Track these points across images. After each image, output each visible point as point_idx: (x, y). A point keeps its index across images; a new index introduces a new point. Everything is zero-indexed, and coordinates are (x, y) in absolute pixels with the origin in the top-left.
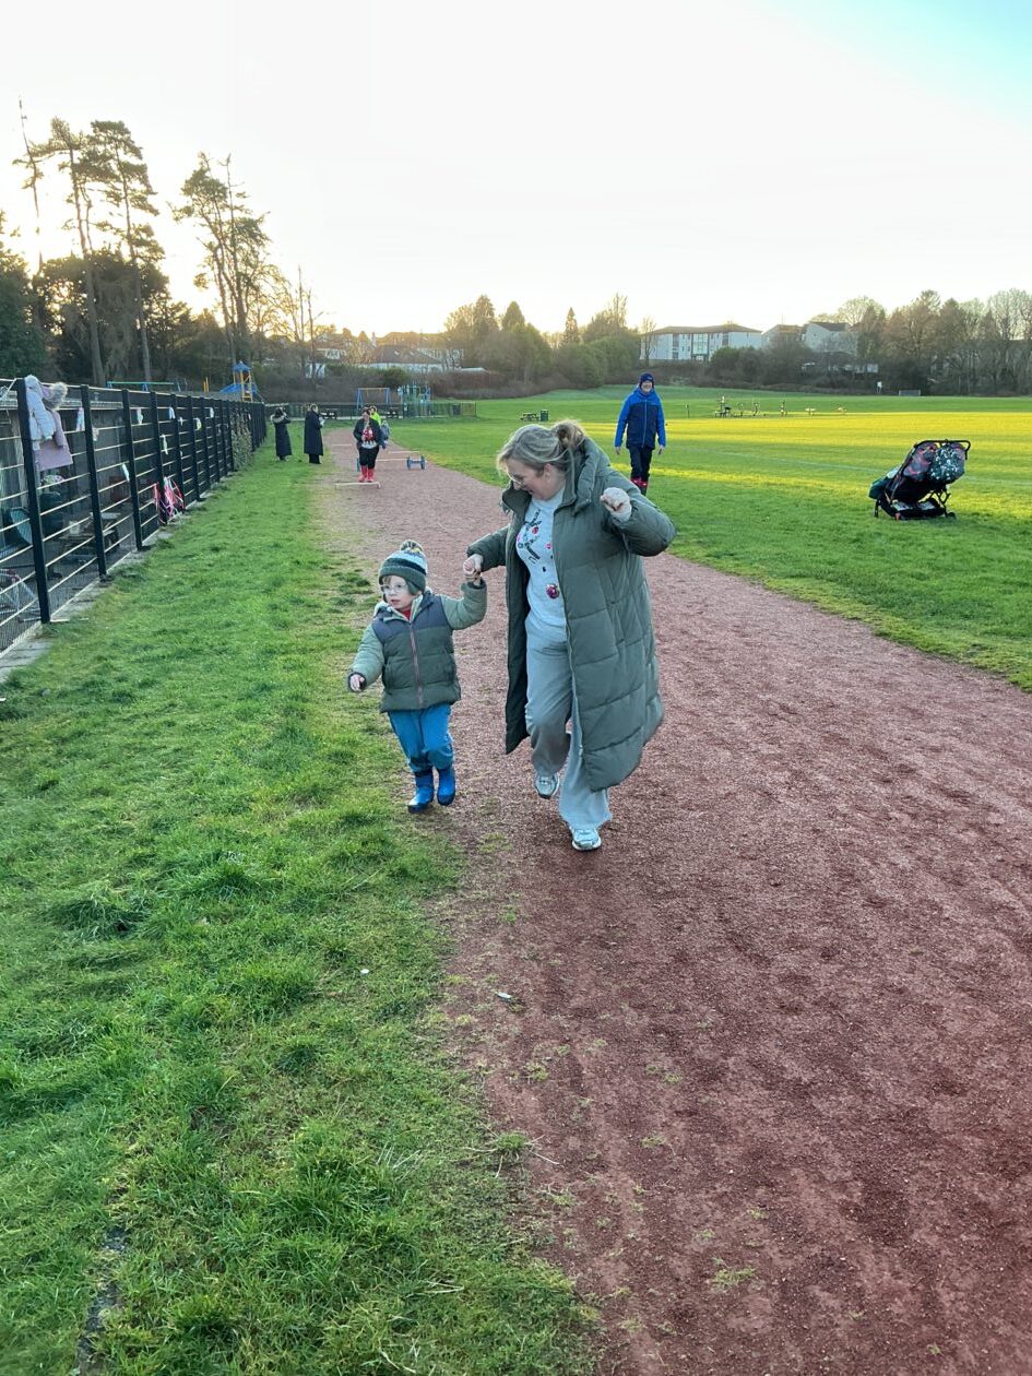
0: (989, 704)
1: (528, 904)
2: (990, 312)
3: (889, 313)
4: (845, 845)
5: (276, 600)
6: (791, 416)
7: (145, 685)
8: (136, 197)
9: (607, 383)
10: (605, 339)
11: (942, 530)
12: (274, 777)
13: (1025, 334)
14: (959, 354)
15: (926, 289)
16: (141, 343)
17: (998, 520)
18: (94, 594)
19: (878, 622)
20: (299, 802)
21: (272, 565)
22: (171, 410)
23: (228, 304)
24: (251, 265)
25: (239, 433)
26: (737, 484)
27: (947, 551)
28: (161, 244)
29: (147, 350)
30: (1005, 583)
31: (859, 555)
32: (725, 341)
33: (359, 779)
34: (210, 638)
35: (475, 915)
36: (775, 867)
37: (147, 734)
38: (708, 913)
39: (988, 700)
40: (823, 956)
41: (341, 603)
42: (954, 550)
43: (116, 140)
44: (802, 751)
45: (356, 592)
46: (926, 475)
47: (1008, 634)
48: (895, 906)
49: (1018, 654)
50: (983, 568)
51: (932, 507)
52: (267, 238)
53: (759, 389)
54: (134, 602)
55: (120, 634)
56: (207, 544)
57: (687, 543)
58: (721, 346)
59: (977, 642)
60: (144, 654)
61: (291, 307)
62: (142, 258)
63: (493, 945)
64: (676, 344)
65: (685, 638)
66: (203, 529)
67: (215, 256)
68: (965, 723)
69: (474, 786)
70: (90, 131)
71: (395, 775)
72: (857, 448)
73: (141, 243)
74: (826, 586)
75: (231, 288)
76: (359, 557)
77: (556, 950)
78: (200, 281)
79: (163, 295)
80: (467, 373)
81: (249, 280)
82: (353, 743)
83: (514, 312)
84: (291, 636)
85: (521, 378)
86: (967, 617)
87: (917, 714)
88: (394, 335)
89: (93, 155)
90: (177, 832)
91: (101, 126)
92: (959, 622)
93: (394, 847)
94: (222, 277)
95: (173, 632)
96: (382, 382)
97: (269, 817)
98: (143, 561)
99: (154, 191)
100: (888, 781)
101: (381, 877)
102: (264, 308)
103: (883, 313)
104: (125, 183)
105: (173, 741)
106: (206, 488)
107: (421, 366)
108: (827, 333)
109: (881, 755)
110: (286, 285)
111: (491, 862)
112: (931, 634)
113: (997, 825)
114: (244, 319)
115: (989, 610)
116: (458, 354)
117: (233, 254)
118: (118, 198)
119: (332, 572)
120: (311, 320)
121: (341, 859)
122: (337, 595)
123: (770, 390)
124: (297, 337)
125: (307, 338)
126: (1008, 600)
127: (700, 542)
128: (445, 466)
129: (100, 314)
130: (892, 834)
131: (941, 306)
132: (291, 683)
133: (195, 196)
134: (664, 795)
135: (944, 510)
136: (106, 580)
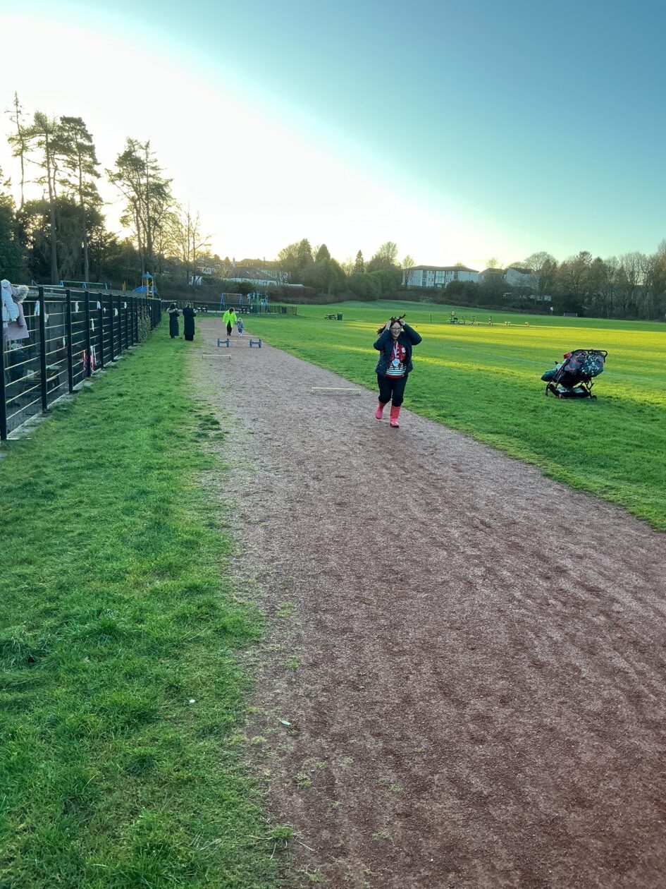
0: (615, 527)
1: (307, 655)
2: (623, 267)
3: (559, 264)
4: (519, 622)
5: (157, 432)
6: (496, 326)
7: (64, 486)
8: (86, 165)
9: (380, 298)
10: (380, 271)
11: (588, 407)
12: (144, 556)
13: (644, 282)
14: (603, 292)
15: (583, 251)
16: (83, 257)
17: (624, 402)
18: (37, 421)
19: (545, 467)
20: (158, 575)
21: (156, 407)
22: (99, 303)
23: (142, 235)
24: (157, 212)
25: (143, 318)
26: (459, 368)
27: (590, 421)
28: (101, 195)
29: (87, 262)
30: (627, 444)
31: (534, 421)
32: (456, 277)
33: (200, 560)
34: (111, 456)
35: (271, 660)
36: (472, 636)
37: (62, 522)
38: (426, 668)
39: (615, 524)
40: (501, 702)
41: (199, 436)
42: (596, 421)
43: (75, 129)
44: (494, 554)
45: (210, 429)
46: (579, 371)
47: (628, 479)
48: (550, 667)
49: (635, 493)
50: (614, 434)
51: (581, 391)
52: (169, 196)
53: (476, 307)
54: (63, 428)
55: (50, 450)
56: (115, 391)
57: (426, 407)
58: (453, 279)
59: (608, 484)
60: (66, 465)
61: (182, 240)
62: (87, 204)
63: (281, 685)
64: (425, 276)
65: (421, 471)
66: (113, 381)
67: (135, 205)
68: (600, 539)
69: (276, 568)
70: (59, 123)
71: (224, 558)
72: (535, 349)
73: (87, 194)
74: (513, 440)
75: (144, 226)
76: (214, 405)
77: (323, 690)
78: (124, 221)
79: (100, 228)
80: (292, 288)
81: (156, 222)
82: (199, 534)
83: (324, 251)
84: (164, 457)
85: (326, 292)
86: (602, 467)
87: (569, 532)
88: (246, 261)
89: (60, 138)
90: (76, 592)
91: (66, 120)
92: (597, 470)
93: (220, 610)
94: (139, 219)
95: (86, 451)
96: (237, 290)
97: (137, 585)
98: (72, 400)
99: (98, 162)
100: (548, 578)
101: (209, 632)
102: (165, 239)
103: (555, 264)
104: (80, 156)
105: (80, 528)
106: (119, 353)
107: (263, 281)
108: (520, 275)
109: (544, 559)
110: (180, 226)
111: (284, 624)
112: (579, 477)
113: (618, 612)
114: (151, 246)
115: (616, 462)
116: (287, 275)
117: (147, 204)
118: (74, 166)
119: (196, 414)
120: (194, 249)
121: (182, 619)
122: (197, 430)
123: (483, 308)
124: (185, 259)
125: (191, 260)
126: (628, 456)
127: (433, 406)
128: (274, 346)
129: (58, 237)
130: (550, 615)
131: (591, 262)
132: (161, 490)
133: (125, 167)
134: (401, 580)
135: (590, 394)
136: (46, 412)
